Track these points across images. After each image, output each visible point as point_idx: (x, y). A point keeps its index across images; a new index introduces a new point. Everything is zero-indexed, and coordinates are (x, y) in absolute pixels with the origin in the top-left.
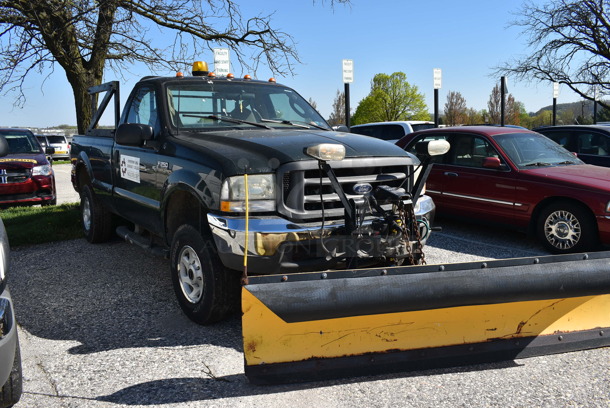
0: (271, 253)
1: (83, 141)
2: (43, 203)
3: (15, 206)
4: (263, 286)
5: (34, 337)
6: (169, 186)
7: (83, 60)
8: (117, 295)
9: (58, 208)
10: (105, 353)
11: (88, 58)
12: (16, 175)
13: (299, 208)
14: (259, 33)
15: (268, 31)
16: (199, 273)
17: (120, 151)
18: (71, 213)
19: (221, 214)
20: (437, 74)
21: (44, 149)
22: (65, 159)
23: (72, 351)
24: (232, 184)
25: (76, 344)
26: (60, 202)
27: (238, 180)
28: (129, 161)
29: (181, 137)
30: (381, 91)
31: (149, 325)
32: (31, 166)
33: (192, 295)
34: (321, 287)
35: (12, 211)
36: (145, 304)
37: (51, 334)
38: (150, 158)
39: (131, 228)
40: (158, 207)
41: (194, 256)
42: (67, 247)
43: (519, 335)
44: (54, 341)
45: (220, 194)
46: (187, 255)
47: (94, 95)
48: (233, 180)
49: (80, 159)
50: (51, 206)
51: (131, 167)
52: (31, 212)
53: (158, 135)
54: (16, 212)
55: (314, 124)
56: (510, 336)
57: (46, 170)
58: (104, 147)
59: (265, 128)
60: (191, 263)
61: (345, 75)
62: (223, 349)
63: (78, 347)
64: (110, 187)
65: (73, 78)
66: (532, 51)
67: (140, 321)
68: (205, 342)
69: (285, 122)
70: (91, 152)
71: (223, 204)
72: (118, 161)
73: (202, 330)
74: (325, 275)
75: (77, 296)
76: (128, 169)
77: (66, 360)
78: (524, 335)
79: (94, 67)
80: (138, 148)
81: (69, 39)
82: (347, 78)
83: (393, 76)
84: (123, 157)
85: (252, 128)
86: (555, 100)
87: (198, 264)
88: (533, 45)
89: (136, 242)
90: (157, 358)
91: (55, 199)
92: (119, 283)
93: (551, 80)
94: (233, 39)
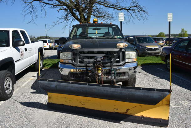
4: (42, 81)
13: (77, 62)
43: (126, 113)
56: (123, 113)
78: (128, 114)
94: (126, 9)
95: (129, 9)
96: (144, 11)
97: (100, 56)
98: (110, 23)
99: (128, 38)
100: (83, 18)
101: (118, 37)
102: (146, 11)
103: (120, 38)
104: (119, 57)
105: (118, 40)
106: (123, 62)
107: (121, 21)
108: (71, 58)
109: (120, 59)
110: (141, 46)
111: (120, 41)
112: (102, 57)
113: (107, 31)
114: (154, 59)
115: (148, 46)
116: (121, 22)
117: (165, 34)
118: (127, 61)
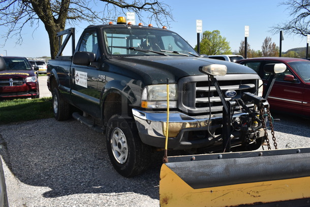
0: (174, 135)
1: (54, 63)
2: (32, 97)
3: (17, 99)
4: (178, 164)
5: (22, 184)
6: (105, 90)
7: (54, 18)
8: (73, 155)
9: (40, 100)
10: (66, 197)
11: (56, 17)
12: (17, 81)
13: (192, 106)
14: (151, 4)
15: (156, 3)
16: (125, 145)
17: (75, 68)
18: (48, 103)
19: (141, 109)
20: (247, 28)
21: (33, 68)
22: (45, 73)
23: (45, 195)
24: (149, 90)
25: (48, 189)
26: (41, 96)
27: (153, 88)
28: (81, 75)
29: (113, 60)
30: (207, 40)
31: (93, 176)
32: (26, 76)
33: (120, 158)
34: (218, 164)
35: (15, 102)
36: (90, 161)
37: (33, 181)
38: (93, 72)
39: (81, 114)
40: (99, 103)
41: (122, 134)
42: (45, 123)
44: (34, 187)
45: (141, 96)
46: (117, 133)
47: (60, 36)
48: (150, 87)
49: (52, 73)
50: (36, 99)
51: (81, 78)
52: (25, 102)
53: (99, 58)
54: (17, 102)
55: (191, 53)
57: (34, 80)
58: (66, 67)
59: (164, 55)
60: (120, 138)
61: (198, 28)
62: (142, 196)
63: (49, 192)
64: (69, 89)
65: (48, 28)
66: (291, 18)
67: (87, 173)
68: (130, 191)
69: (175, 52)
70: (58, 69)
71: (143, 103)
72: (74, 74)
73: (127, 181)
74: (221, 156)
75: (49, 155)
76: (80, 79)
77: (41, 202)
79: (60, 22)
80: (86, 67)
81: (46, 6)
82: (199, 30)
83: (213, 32)
84: (77, 72)
85: (156, 55)
86: (308, 44)
87: (124, 139)
88: (292, 16)
89: (85, 123)
90: (100, 202)
91: (39, 95)
92: (74, 146)
93: (302, 34)
94: (137, 8)
95: (142, 7)
112: (235, 92)
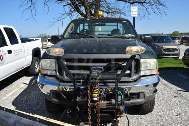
13: (62, 75)
59: (93, 37)
69: (109, 35)
94: (141, 3)
95: (144, 2)
96: (162, 5)
97: (98, 66)
98: (118, 17)
99: (143, 37)
100: (89, 14)
101: (130, 35)
102: (165, 4)
103: (133, 38)
104: (130, 69)
105: (129, 40)
106: (136, 75)
107: (133, 16)
108: (55, 68)
109: (131, 71)
110: (158, 46)
111: (132, 41)
112: (102, 68)
113: (115, 27)
114: (173, 62)
115: (165, 46)
116: (134, 18)
117: (179, 33)
118: (142, 73)
